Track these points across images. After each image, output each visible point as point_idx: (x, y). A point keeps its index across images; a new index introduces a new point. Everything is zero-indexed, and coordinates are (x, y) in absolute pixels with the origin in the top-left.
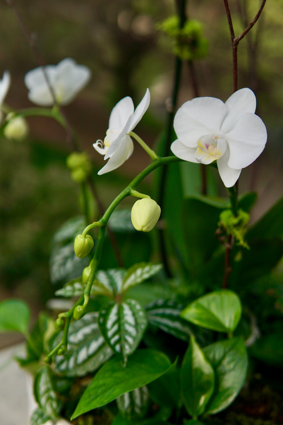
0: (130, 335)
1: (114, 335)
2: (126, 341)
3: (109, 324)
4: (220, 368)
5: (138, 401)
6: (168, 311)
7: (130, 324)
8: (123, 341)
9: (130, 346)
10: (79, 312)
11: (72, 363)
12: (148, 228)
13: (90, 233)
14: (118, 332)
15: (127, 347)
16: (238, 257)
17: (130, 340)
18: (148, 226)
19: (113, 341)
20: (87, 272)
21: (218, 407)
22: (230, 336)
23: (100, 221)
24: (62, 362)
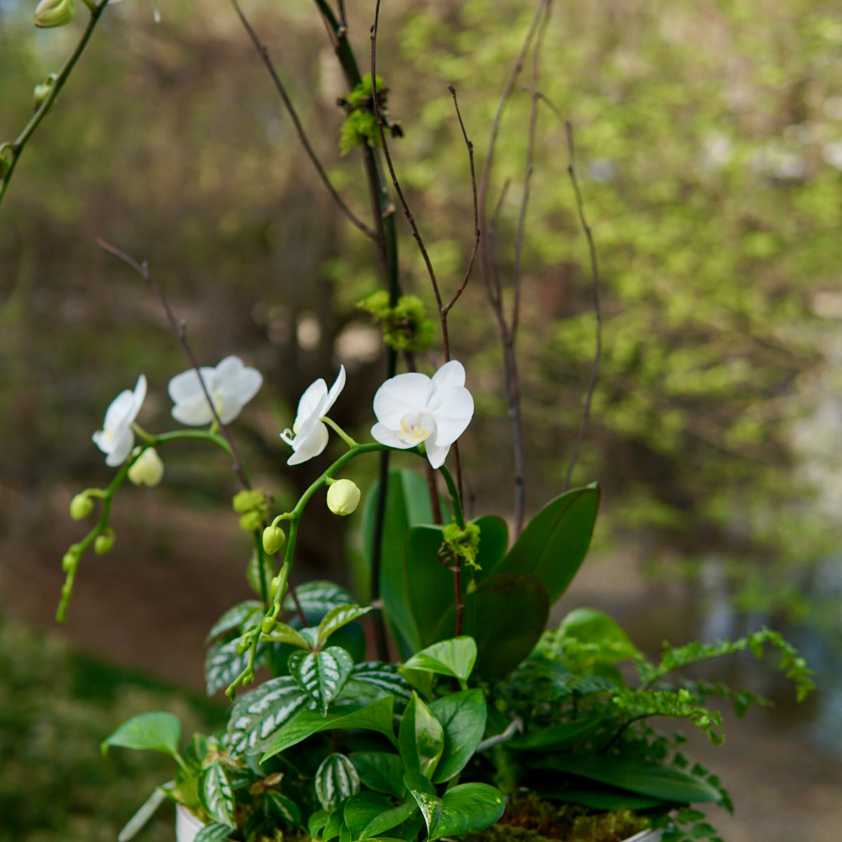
0: (331, 679)
1: (311, 680)
2: (327, 686)
3: (304, 670)
4: (452, 727)
5: (345, 790)
6: (382, 674)
7: (331, 669)
8: (322, 686)
9: (332, 692)
10: (270, 623)
11: (253, 739)
12: (346, 509)
13: (280, 524)
14: (316, 677)
15: (328, 692)
16: (471, 587)
17: (332, 685)
18: (346, 506)
19: (309, 687)
20: (277, 583)
21: (449, 774)
22: (465, 687)
23: (292, 513)
24: (239, 741)
